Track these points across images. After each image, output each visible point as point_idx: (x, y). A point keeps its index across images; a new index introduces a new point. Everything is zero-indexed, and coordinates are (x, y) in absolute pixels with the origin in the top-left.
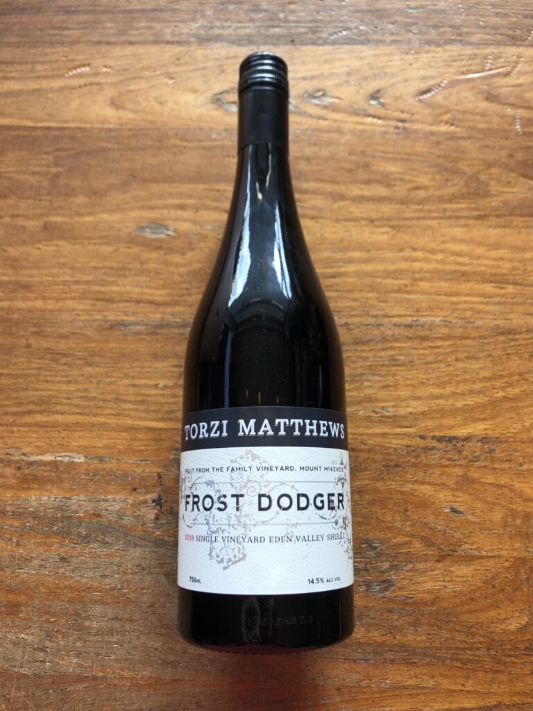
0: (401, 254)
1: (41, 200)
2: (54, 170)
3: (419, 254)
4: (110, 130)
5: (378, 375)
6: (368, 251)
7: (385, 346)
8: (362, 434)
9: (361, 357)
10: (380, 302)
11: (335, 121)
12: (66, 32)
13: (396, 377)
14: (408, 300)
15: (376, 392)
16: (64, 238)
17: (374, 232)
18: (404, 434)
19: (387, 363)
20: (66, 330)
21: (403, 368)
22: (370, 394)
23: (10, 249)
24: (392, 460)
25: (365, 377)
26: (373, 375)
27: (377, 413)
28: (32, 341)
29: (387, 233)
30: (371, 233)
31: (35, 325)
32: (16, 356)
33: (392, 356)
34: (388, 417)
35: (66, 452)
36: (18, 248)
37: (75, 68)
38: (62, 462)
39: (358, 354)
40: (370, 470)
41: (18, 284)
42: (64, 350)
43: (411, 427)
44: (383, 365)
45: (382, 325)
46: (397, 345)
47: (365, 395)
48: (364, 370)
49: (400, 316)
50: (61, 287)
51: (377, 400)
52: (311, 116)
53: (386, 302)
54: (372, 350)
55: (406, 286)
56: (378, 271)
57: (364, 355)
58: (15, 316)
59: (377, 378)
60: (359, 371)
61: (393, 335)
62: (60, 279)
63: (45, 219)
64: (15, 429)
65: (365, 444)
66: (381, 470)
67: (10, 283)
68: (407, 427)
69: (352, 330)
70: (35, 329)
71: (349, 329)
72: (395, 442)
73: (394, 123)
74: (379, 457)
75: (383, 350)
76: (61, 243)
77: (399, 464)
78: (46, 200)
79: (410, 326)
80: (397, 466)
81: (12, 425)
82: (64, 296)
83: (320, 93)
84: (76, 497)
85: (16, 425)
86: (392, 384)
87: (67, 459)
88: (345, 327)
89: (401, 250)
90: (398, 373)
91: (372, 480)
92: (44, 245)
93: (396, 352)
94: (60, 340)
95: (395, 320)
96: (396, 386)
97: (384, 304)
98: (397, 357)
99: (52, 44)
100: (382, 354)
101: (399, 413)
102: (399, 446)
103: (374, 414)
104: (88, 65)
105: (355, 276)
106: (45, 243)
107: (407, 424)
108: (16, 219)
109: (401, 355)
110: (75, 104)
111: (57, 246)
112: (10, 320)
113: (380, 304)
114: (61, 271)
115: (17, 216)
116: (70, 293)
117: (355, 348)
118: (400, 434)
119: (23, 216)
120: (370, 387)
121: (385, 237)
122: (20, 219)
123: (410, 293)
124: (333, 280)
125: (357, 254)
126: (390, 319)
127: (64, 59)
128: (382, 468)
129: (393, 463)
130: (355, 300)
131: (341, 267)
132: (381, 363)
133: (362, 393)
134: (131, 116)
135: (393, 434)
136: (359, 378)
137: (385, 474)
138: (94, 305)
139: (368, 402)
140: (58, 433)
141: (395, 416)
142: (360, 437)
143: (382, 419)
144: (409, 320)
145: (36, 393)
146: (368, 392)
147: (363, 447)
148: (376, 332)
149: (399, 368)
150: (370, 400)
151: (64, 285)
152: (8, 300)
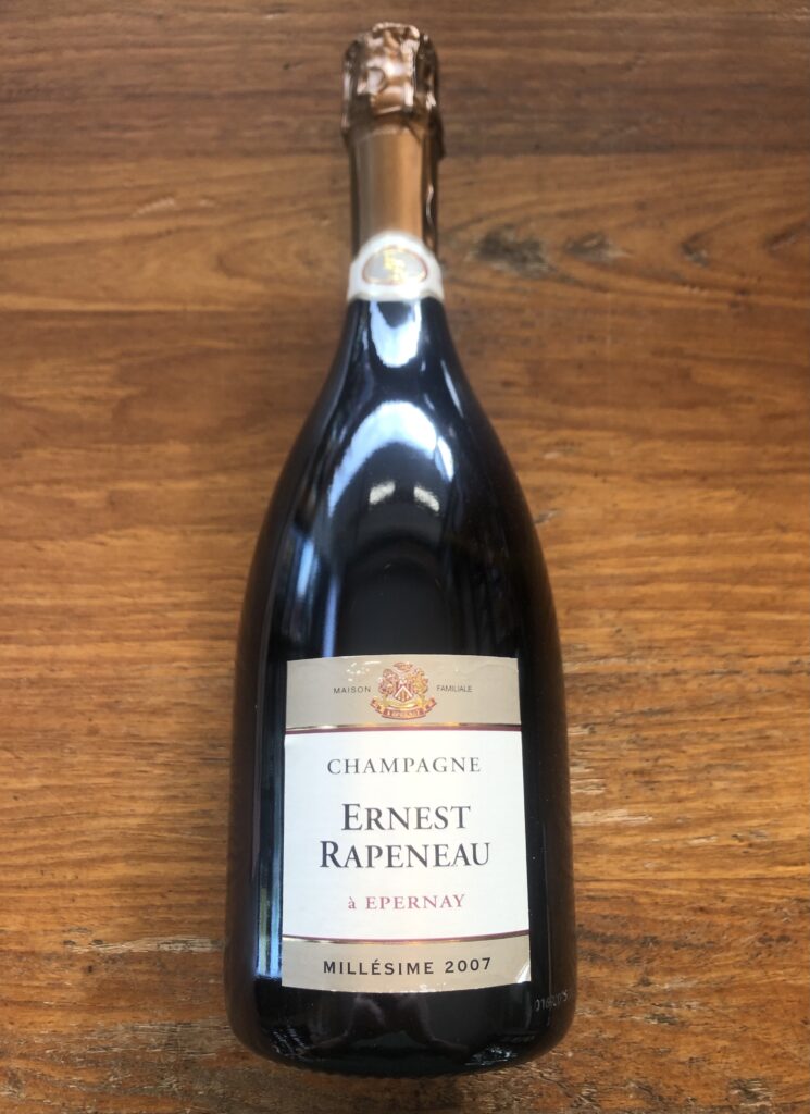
0: (761, 538)
1: (99, 450)
2: (121, 393)
3: (790, 538)
4: (221, 315)
5: (737, 767)
6: (702, 534)
7: (746, 712)
8: (716, 881)
9: (703, 734)
10: (730, 628)
11: (624, 292)
12: (129, 135)
13: (771, 771)
14: (782, 625)
15: (736, 800)
16: (149, 523)
17: (710, 499)
18: (792, 878)
19: (751, 744)
20: (162, 698)
21: (780, 753)
22: (725, 805)
23: (48, 546)
24: (773, 929)
25: (714, 773)
26: (728, 767)
27: (741, 840)
28: (100, 722)
29: (732, 499)
30: (705, 500)
31: (104, 691)
32: (73, 752)
33: (760, 730)
34: (760, 846)
35: (175, 933)
36: (63, 543)
37: (149, 201)
38: (169, 953)
39: (700, 729)
40: (735, 948)
41: (67, 611)
42: (159, 738)
43: (803, 864)
44: (747, 749)
45: (738, 673)
46: (767, 709)
47: (718, 807)
48: (712, 759)
49: (767, 654)
50: (149, 616)
51: (740, 817)
52: (580, 284)
53: (742, 628)
54: (723, 720)
55: (773, 597)
56: (724, 571)
57: (709, 730)
58: (66, 674)
59: (736, 774)
60: (705, 760)
61: (759, 691)
62: (145, 600)
63: (110, 487)
64: (78, 892)
65: (723, 900)
66: (755, 948)
67: (53, 610)
68: (796, 864)
69: (685, 682)
70: (104, 699)
71: (679, 682)
72: (776, 895)
73: (729, 295)
74: (750, 923)
75: (742, 719)
76: (144, 531)
77: (788, 934)
78: (109, 451)
79: (787, 673)
80: (783, 938)
81: (71, 885)
82: (154, 632)
83: (594, 242)
84: (200, 1021)
85: (81, 886)
86: (762, 783)
87: (179, 948)
88: (672, 678)
89: (760, 531)
90: (771, 762)
91: (742, 967)
92: (111, 536)
93: (766, 723)
94: (154, 719)
95: (761, 662)
96: (771, 789)
97: (739, 633)
98: (768, 733)
99: (105, 157)
100: (743, 727)
101: (780, 838)
102: (785, 900)
103: (736, 842)
104: (172, 195)
105: (681, 582)
106: (113, 532)
107: (796, 857)
108: (56, 487)
109: (776, 728)
110: (152, 267)
111: (135, 537)
112: (55, 682)
113: (732, 633)
114: (147, 585)
115: (58, 482)
116: (165, 627)
117: (691, 718)
118: (783, 878)
119: (68, 481)
120: (725, 790)
121: (730, 508)
122: (63, 487)
123: (781, 609)
124: (642, 589)
125: (681, 540)
126: (751, 660)
127: (127, 184)
128: (758, 944)
129: (776, 934)
130: (686, 626)
131: (655, 564)
132: (743, 745)
133: (712, 803)
134: (258, 288)
135: (772, 879)
136: (704, 775)
137: (764, 955)
138: (211, 649)
139: (722, 819)
140: (158, 898)
141: (774, 844)
142: (713, 887)
143: (751, 850)
144: (784, 662)
145: (114, 822)
146: (722, 800)
147: (720, 905)
148: (728, 686)
149: (772, 753)
150: (726, 816)
151: (153, 612)
152: (50, 644)
